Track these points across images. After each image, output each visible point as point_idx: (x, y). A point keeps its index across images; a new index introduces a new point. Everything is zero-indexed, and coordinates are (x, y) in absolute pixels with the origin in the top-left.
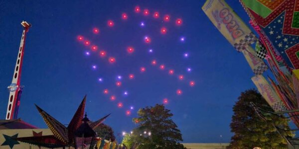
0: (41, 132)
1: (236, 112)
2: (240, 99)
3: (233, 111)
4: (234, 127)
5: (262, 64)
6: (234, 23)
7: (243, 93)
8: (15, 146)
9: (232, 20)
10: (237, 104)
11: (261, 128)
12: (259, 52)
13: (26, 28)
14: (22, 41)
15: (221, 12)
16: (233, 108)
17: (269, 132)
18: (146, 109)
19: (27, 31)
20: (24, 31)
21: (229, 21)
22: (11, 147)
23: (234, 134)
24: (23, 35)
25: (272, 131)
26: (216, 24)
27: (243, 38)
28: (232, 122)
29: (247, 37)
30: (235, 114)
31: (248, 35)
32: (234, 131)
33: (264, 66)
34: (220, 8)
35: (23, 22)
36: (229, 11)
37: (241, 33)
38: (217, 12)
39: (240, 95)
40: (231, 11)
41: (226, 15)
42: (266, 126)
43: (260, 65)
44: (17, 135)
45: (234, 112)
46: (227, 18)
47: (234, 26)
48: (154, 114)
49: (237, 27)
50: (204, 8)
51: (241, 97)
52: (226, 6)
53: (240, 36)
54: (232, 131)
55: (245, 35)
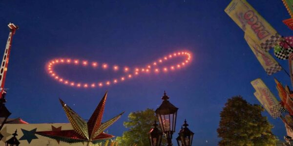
0: (60, 128)
1: (224, 118)
2: (227, 105)
3: (221, 116)
4: (221, 132)
5: (276, 65)
6: (259, 24)
7: (229, 100)
8: (33, 141)
9: (257, 22)
10: (224, 110)
11: (247, 133)
12: (278, 53)
13: (13, 30)
14: (8, 43)
15: (245, 14)
16: (221, 114)
17: (255, 137)
18: (136, 113)
19: (14, 34)
20: (11, 33)
21: (254, 22)
22: (29, 142)
23: (221, 139)
24: (10, 37)
25: (257, 136)
26: (240, 25)
27: (269, 38)
28: (219, 127)
29: (273, 37)
30: (222, 119)
31: (274, 35)
32: (222, 136)
33: (278, 67)
34: (245, 10)
35: (10, 24)
36: (253, 12)
37: (267, 34)
38: (241, 14)
39: (227, 102)
40: (256, 13)
41: (251, 17)
42: (252, 131)
43: (274, 66)
44: (36, 129)
45: (221, 118)
46: (252, 20)
47: (260, 27)
48: (145, 118)
49: (262, 28)
50: (227, 10)
51: (228, 104)
52: (251, 8)
53: (266, 36)
54: (220, 136)
55: (271, 36)
